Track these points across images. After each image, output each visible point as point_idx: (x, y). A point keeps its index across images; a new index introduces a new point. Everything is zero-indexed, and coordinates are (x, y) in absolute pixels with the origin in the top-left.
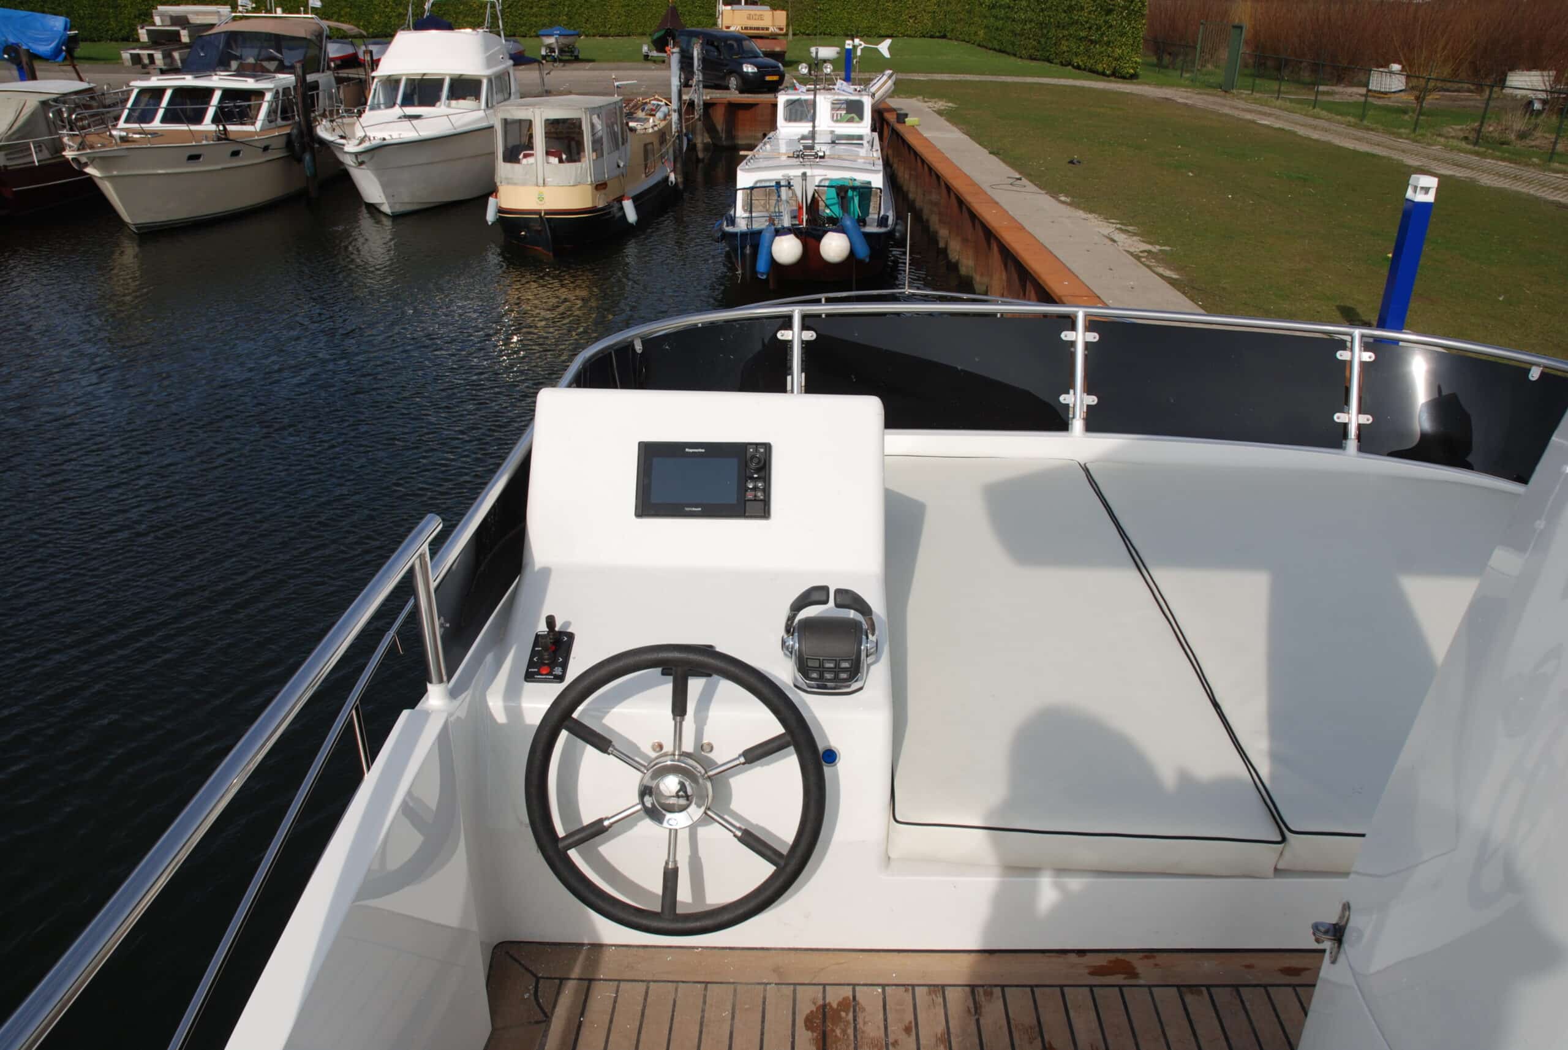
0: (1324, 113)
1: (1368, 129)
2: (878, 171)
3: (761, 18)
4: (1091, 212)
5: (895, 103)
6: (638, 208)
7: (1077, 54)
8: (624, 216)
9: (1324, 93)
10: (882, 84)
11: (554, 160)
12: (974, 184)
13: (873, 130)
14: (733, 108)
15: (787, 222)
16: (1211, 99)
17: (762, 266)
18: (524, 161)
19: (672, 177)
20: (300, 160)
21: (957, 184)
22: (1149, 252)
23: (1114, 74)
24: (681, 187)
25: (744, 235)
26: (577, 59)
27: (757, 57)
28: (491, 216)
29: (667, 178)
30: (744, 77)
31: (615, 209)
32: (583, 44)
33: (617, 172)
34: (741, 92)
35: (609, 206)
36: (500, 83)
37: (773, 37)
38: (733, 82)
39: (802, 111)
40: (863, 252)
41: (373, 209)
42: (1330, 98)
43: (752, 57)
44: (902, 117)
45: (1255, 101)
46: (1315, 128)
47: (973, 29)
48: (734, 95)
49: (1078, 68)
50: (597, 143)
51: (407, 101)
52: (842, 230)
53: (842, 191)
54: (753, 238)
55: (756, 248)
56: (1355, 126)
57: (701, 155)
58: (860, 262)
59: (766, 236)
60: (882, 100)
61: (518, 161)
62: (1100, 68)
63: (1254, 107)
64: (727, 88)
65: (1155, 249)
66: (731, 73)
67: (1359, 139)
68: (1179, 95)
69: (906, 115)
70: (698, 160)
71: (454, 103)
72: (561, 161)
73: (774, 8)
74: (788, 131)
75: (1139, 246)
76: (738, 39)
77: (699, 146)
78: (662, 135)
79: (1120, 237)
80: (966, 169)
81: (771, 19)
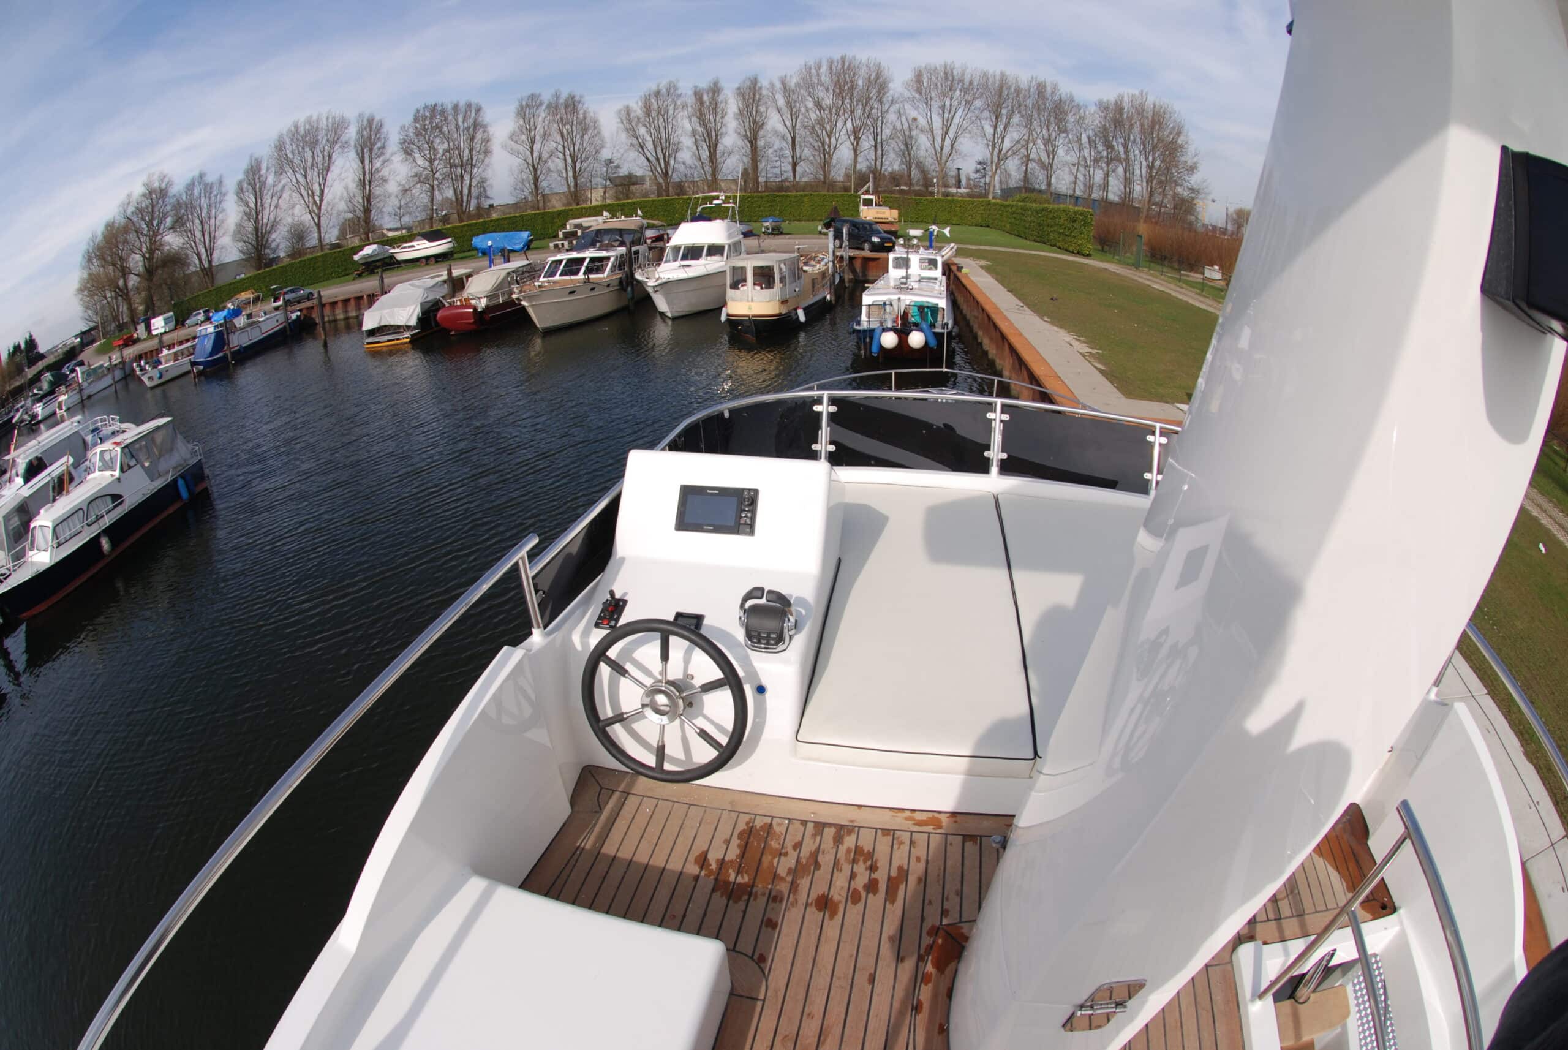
0: (1184, 286)
1: (1205, 296)
2: (943, 298)
3: (884, 213)
4: (1061, 328)
5: (957, 260)
6: (806, 314)
7: (1059, 241)
8: (798, 318)
9: (1184, 275)
10: (948, 251)
11: (758, 288)
12: (996, 308)
13: (944, 274)
14: (866, 260)
15: (889, 325)
16: (1128, 271)
17: (875, 349)
18: (742, 289)
19: (828, 297)
20: (626, 291)
21: (987, 307)
22: (1090, 353)
23: (1078, 253)
24: (833, 302)
25: (865, 331)
26: (782, 233)
27: (880, 233)
28: (723, 318)
29: (825, 298)
30: (873, 244)
31: (793, 314)
32: (785, 226)
33: (795, 294)
34: (871, 251)
35: (789, 312)
36: (736, 248)
37: (891, 223)
38: (866, 246)
39: (904, 263)
40: (933, 343)
41: (662, 314)
42: (1188, 279)
43: (877, 233)
44: (960, 269)
45: (1151, 275)
46: (1180, 293)
47: (1003, 224)
48: (867, 253)
49: (1060, 248)
50: (782, 280)
51: (684, 258)
52: (921, 330)
53: (921, 308)
54: (870, 333)
55: (872, 338)
56: (1199, 294)
57: (847, 285)
58: (931, 349)
59: (878, 332)
60: (949, 259)
61: (738, 289)
62: (1071, 249)
63: (1151, 278)
64: (863, 249)
65: (1094, 351)
66: (865, 241)
67: (1200, 301)
68: (1113, 267)
69: (962, 268)
70: (846, 287)
71: (709, 258)
72: (762, 288)
73: (891, 208)
74: (895, 274)
75: (1085, 349)
76: (870, 224)
77: (846, 280)
78: (823, 274)
79: (1076, 343)
80: (994, 300)
81: (889, 214)
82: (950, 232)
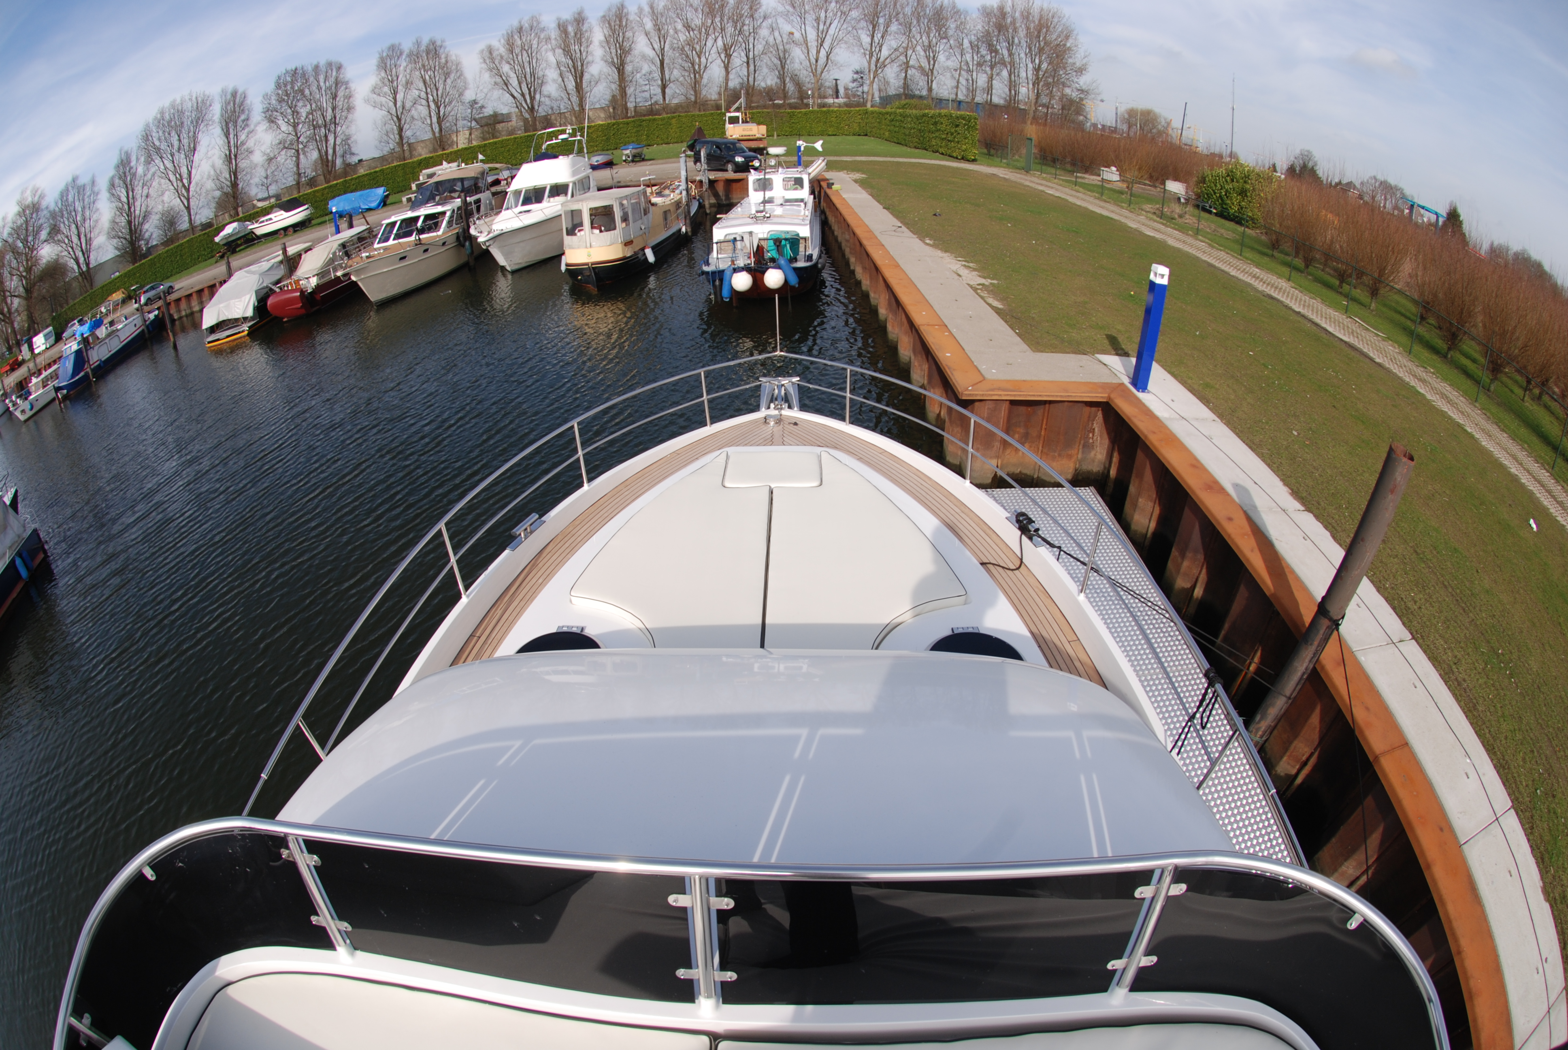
0: (1081, 189)
1: (1105, 201)
2: (806, 225)
3: (751, 130)
4: (946, 251)
5: (828, 175)
6: (655, 253)
7: (941, 147)
8: (646, 259)
9: (1081, 177)
10: (817, 167)
11: (597, 231)
12: (870, 231)
13: (812, 192)
14: (729, 182)
15: (741, 263)
16: (1019, 176)
17: (726, 293)
18: (578, 234)
19: (684, 230)
21: (859, 232)
22: (983, 285)
23: (963, 158)
24: (690, 234)
25: (714, 273)
26: (643, 160)
27: (744, 152)
28: (563, 268)
29: (680, 230)
30: (737, 164)
31: (640, 255)
32: (646, 151)
33: (641, 232)
34: (735, 172)
35: (636, 253)
36: (583, 185)
37: (760, 139)
38: (730, 167)
39: (765, 185)
40: (794, 281)
42: (1083, 181)
43: (741, 152)
44: (830, 186)
45: (1044, 179)
46: (1078, 198)
47: (882, 132)
48: (730, 175)
49: (942, 154)
50: (625, 219)
51: (525, 203)
52: (778, 267)
53: (777, 242)
54: (719, 275)
55: (721, 280)
56: (1098, 199)
57: (708, 211)
58: (793, 287)
59: (727, 273)
60: (819, 174)
62: (954, 155)
63: (1044, 182)
64: (727, 170)
65: (987, 282)
66: (728, 162)
67: (1102, 207)
68: (1002, 172)
69: (833, 184)
70: (707, 214)
71: (552, 199)
72: (601, 231)
73: (759, 124)
74: (755, 197)
75: (975, 279)
76: (734, 144)
77: (707, 206)
78: (678, 204)
79: (964, 272)
80: (867, 221)
81: (757, 130)
82: (822, 146)
